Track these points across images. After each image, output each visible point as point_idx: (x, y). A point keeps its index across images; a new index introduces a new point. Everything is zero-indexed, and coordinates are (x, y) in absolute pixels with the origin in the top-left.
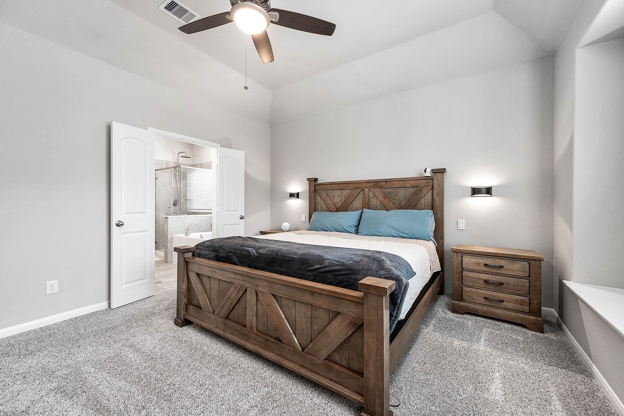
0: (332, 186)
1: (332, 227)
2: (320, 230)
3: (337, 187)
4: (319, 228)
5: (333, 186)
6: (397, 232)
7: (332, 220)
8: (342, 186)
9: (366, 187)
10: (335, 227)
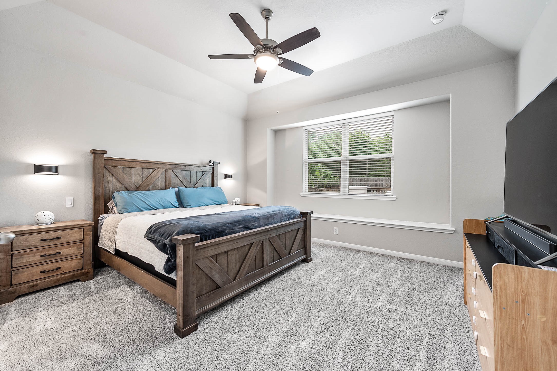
0: (131, 163)
1: (159, 204)
2: (145, 210)
3: (138, 165)
4: (142, 208)
5: (134, 163)
6: (213, 202)
7: (157, 198)
8: (143, 165)
9: (169, 169)
10: (162, 205)
